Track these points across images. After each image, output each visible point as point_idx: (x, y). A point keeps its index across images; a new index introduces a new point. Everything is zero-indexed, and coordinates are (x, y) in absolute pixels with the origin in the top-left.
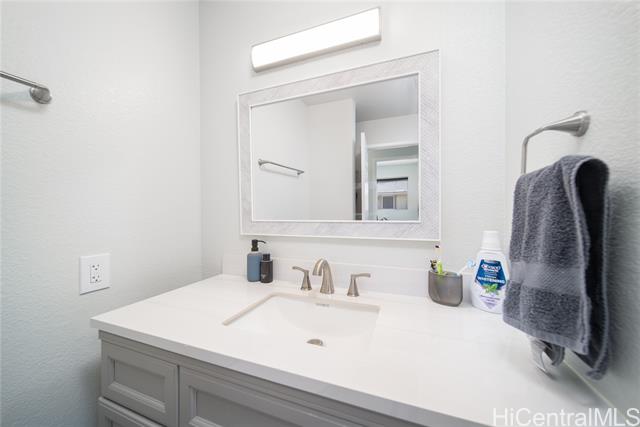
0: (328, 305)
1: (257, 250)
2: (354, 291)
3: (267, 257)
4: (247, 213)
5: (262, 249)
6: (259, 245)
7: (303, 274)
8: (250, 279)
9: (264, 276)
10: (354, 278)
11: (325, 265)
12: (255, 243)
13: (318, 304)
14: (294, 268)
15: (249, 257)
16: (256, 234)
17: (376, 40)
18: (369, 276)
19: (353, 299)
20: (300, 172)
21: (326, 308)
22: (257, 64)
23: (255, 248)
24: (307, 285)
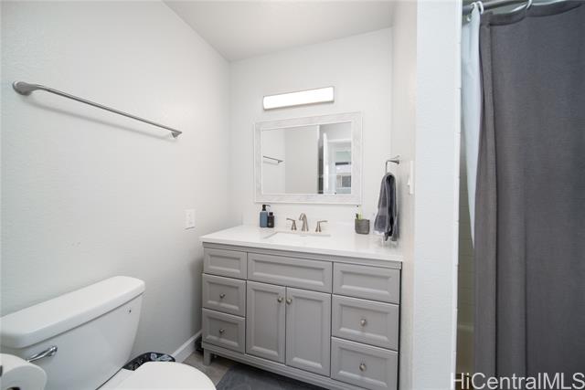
2: (319, 229)
3: (271, 214)
4: (259, 190)
5: (269, 210)
6: (267, 207)
7: (292, 222)
8: (261, 226)
9: (268, 224)
10: (319, 223)
11: (305, 216)
12: (264, 206)
14: (287, 219)
15: (261, 214)
16: (265, 201)
17: (332, 102)
18: (326, 222)
19: (319, 233)
20: (279, 161)
22: (266, 107)
23: (264, 209)
24: (294, 227)
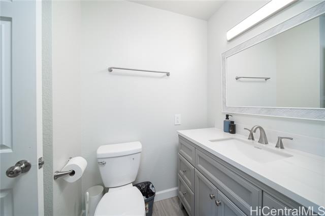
0: (261, 149)
1: (228, 119)
2: (280, 146)
3: (233, 122)
4: (225, 103)
5: (230, 119)
6: (229, 116)
7: (249, 132)
8: (225, 131)
9: (231, 131)
10: (280, 139)
11: (261, 129)
12: (227, 116)
13: (255, 147)
14: (245, 129)
15: (225, 122)
16: (228, 112)
18: (292, 139)
19: (279, 149)
21: (259, 149)
22: (229, 39)
24: (252, 137)
